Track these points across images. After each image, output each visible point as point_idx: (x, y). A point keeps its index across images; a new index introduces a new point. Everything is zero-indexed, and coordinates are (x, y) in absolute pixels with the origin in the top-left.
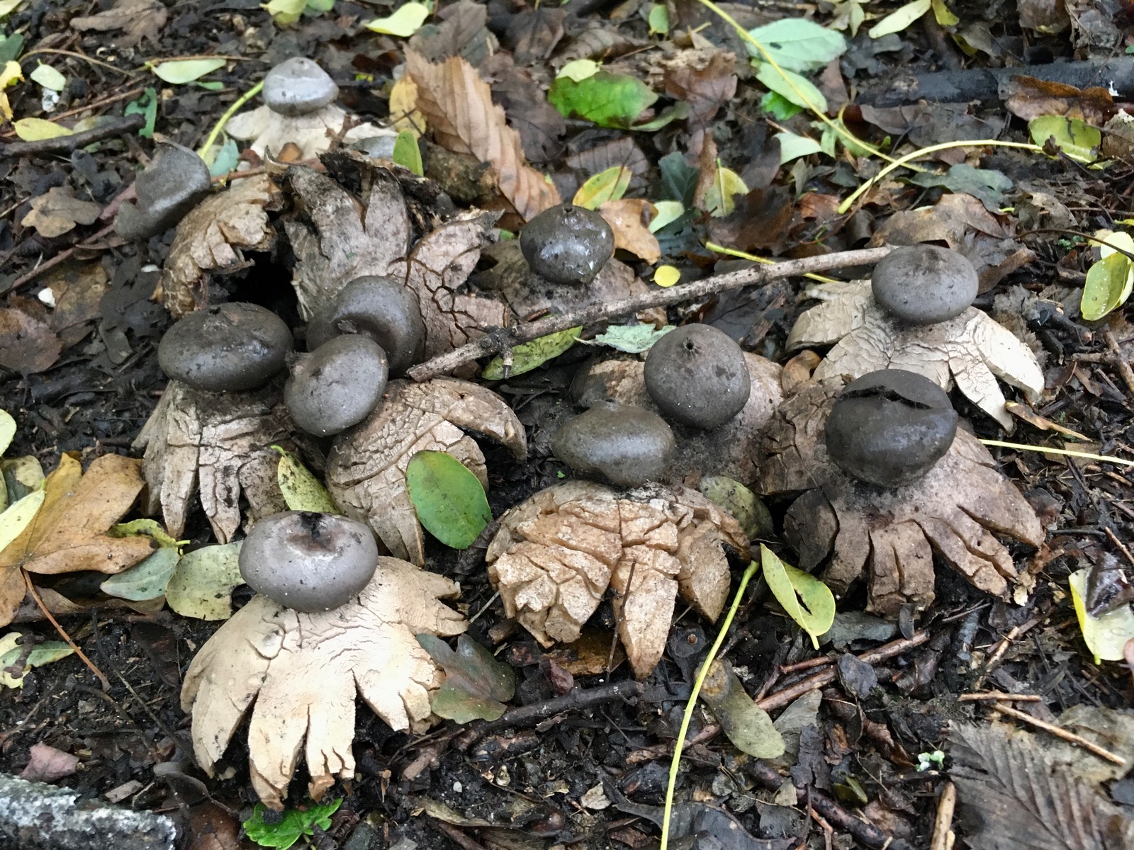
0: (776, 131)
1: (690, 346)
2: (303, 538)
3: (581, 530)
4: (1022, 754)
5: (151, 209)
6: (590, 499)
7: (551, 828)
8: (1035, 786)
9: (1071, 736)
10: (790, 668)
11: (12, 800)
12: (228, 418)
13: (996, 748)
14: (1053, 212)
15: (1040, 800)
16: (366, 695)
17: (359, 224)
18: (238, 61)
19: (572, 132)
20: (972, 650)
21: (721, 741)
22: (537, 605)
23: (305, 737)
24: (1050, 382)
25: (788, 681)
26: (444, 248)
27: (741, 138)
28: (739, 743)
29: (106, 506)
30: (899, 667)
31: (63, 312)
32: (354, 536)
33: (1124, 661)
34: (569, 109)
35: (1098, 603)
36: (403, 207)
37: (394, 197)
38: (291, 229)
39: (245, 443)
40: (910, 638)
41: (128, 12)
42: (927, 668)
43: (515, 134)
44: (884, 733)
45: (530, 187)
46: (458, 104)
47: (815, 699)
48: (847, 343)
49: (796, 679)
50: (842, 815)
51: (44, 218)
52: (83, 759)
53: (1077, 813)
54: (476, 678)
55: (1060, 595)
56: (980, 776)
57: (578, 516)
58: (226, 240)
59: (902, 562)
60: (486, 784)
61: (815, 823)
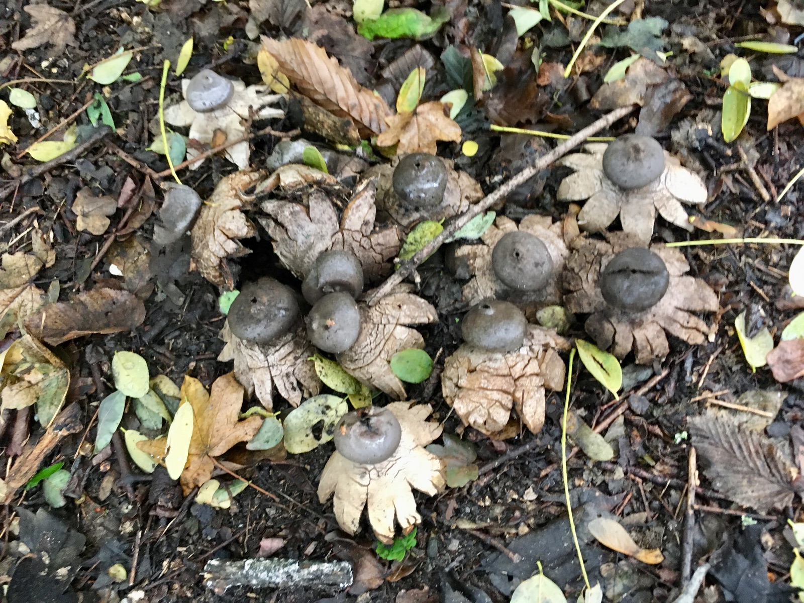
0: (508, 9)
1: (517, 254)
2: (366, 432)
3: (492, 380)
4: (723, 424)
5: (176, 230)
6: (490, 360)
7: (517, 519)
8: (732, 440)
9: (745, 408)
10: (606, 406)
11: (268, 572)
12: (278, 348)
13: (711, 425)
14: (697, 49)
15: (735, 447)
16: (415, 487)
17: (307, 218)
18: (141, 52)
19: (379, 49)
20: (692, 373)
21: (581, 455)
22: (480, 421)
23: (395, 515)
24: (711, 191)
25: (606, 413)
26: (357, 216)
27: (486, 14)
28: (590, 454)
29: (231, 408)
30: (658, 391)
31: (130, 279)
32: (388, 423)
33: (767, 365)
34: (373, 35)
35: (751, 331)
36: (329, 203)
37: (323, 200)
38: (263, 222)
39: (291, 357)
40: (660, 374)
41: (46, 27)
42: (670, 389)
43: (347, 71)
44: (657, 430)
45: (368, 105)
46: (309, 69)
47: (621, 420)
48: (595, 200)
49: (609, 411)
50: (645, 474)
51: (87, 220)
52: (284, 538)
53: (753, 450)
54: (458, 455)
55: (731, 333)
56: (706, 440)
57: (488, 372)
58: (228, 238)
59: (651, 341)
60: (480, 507)
61: (633, 480)
